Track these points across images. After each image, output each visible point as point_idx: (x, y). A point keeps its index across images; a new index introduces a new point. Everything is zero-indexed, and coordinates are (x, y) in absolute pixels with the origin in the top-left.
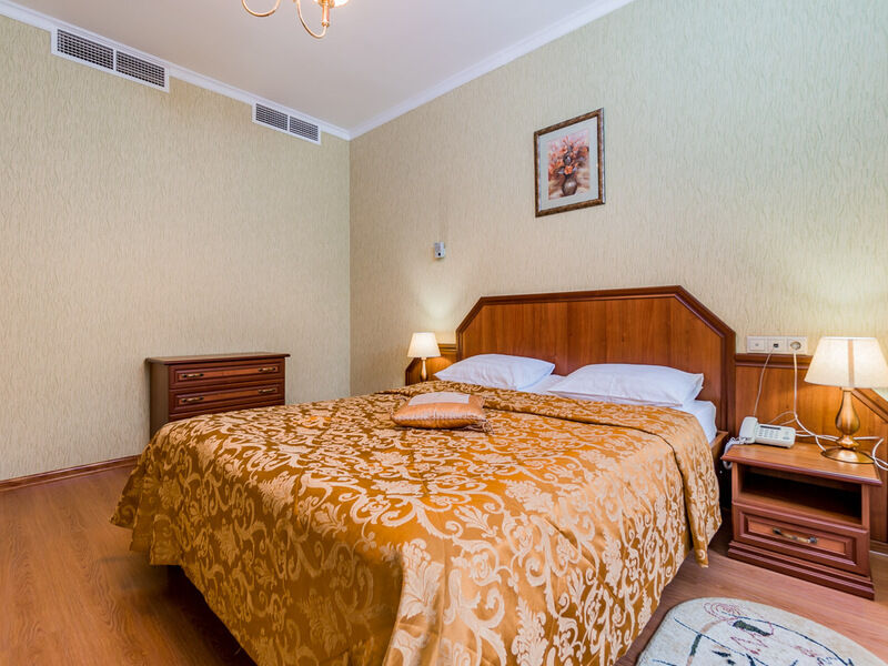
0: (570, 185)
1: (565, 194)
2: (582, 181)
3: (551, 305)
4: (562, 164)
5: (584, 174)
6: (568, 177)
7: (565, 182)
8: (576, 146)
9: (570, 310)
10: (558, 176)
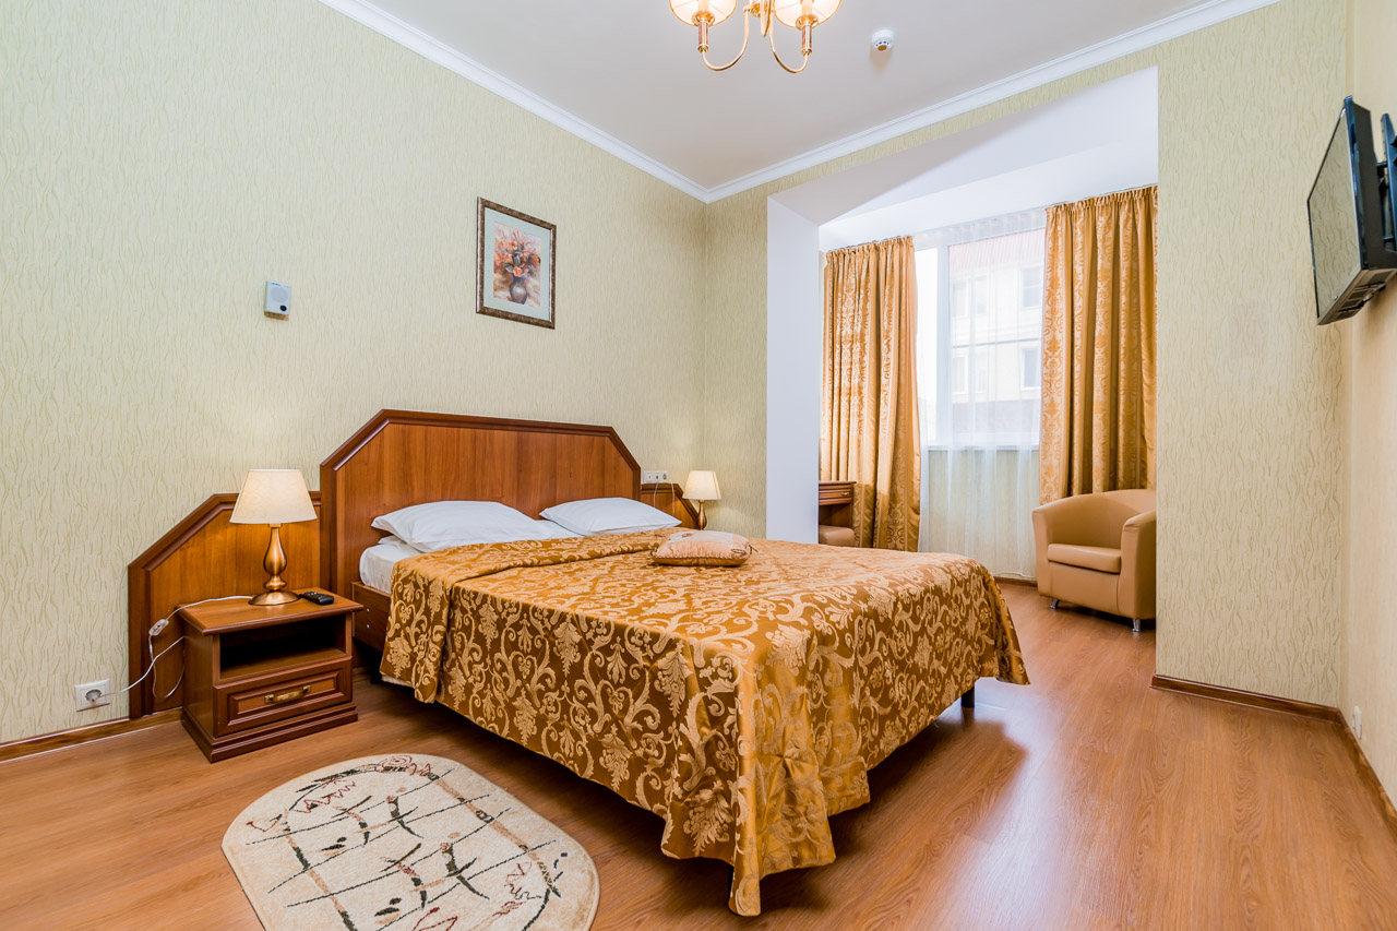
0: (519, 290)
1: (513, 299)
2: (532, 293)
3: (498, 434)
4: (510, 260)
5: (534, 287)
6: (517, 280)
7: (514, 283)
8: (527, 248)
9: (520, 442)
10: (505, 273)
